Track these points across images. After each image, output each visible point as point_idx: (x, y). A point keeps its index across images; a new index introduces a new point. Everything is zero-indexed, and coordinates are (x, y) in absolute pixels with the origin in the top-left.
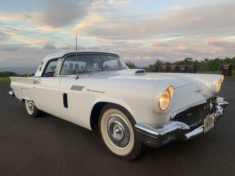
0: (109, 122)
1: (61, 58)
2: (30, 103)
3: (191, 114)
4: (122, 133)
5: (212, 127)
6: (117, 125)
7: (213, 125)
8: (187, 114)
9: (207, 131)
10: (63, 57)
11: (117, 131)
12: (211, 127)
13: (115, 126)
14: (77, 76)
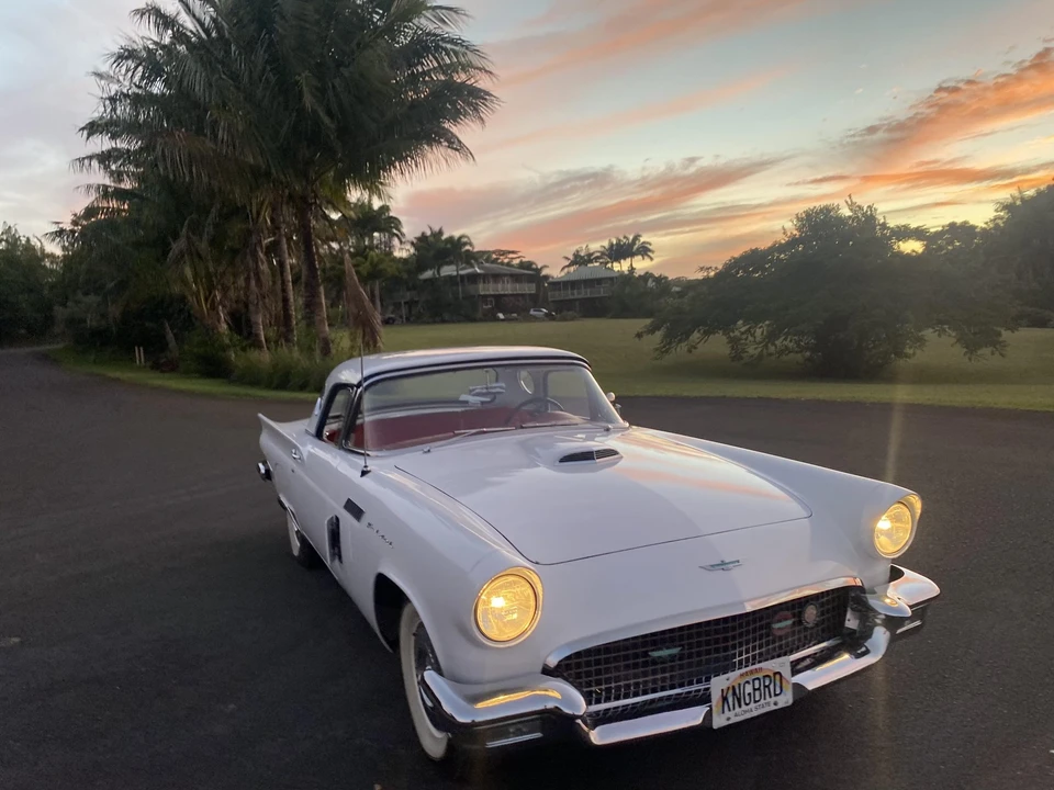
1: (352, 386)
3: (675, 651)
5: (780, 705)
7: (786, 700)
8: (653, 650)
9: (734, 720)
10: (358, 386)
12: (773, 708)
14: (366, 467)
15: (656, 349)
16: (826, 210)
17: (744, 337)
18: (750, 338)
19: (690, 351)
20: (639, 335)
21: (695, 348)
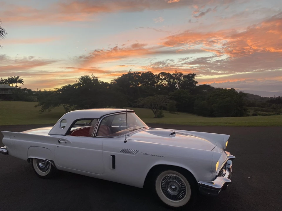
0: (163, 181)
1: (97, 119)
2: (42, 163)
4: (178, 189)
6: (172, 183)
10: (100, 119)
11: (173, 187)
13: (170, 184)
14: (126, 140)
15: (40, 110)
16: (87, 77)
17: (68, 107)
18: (70, 108)
19: (49, 111)
20: (36, 106)
21: (51, 110)
